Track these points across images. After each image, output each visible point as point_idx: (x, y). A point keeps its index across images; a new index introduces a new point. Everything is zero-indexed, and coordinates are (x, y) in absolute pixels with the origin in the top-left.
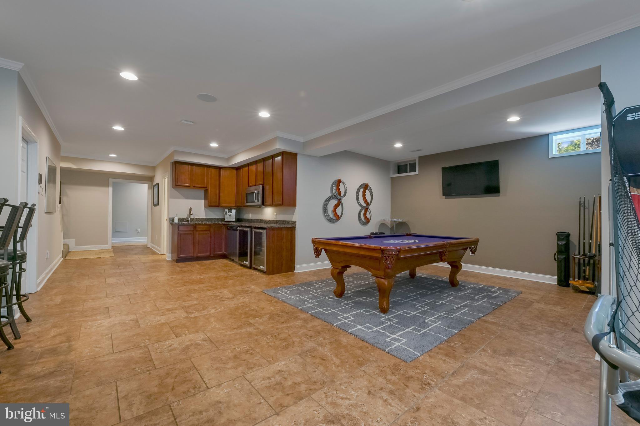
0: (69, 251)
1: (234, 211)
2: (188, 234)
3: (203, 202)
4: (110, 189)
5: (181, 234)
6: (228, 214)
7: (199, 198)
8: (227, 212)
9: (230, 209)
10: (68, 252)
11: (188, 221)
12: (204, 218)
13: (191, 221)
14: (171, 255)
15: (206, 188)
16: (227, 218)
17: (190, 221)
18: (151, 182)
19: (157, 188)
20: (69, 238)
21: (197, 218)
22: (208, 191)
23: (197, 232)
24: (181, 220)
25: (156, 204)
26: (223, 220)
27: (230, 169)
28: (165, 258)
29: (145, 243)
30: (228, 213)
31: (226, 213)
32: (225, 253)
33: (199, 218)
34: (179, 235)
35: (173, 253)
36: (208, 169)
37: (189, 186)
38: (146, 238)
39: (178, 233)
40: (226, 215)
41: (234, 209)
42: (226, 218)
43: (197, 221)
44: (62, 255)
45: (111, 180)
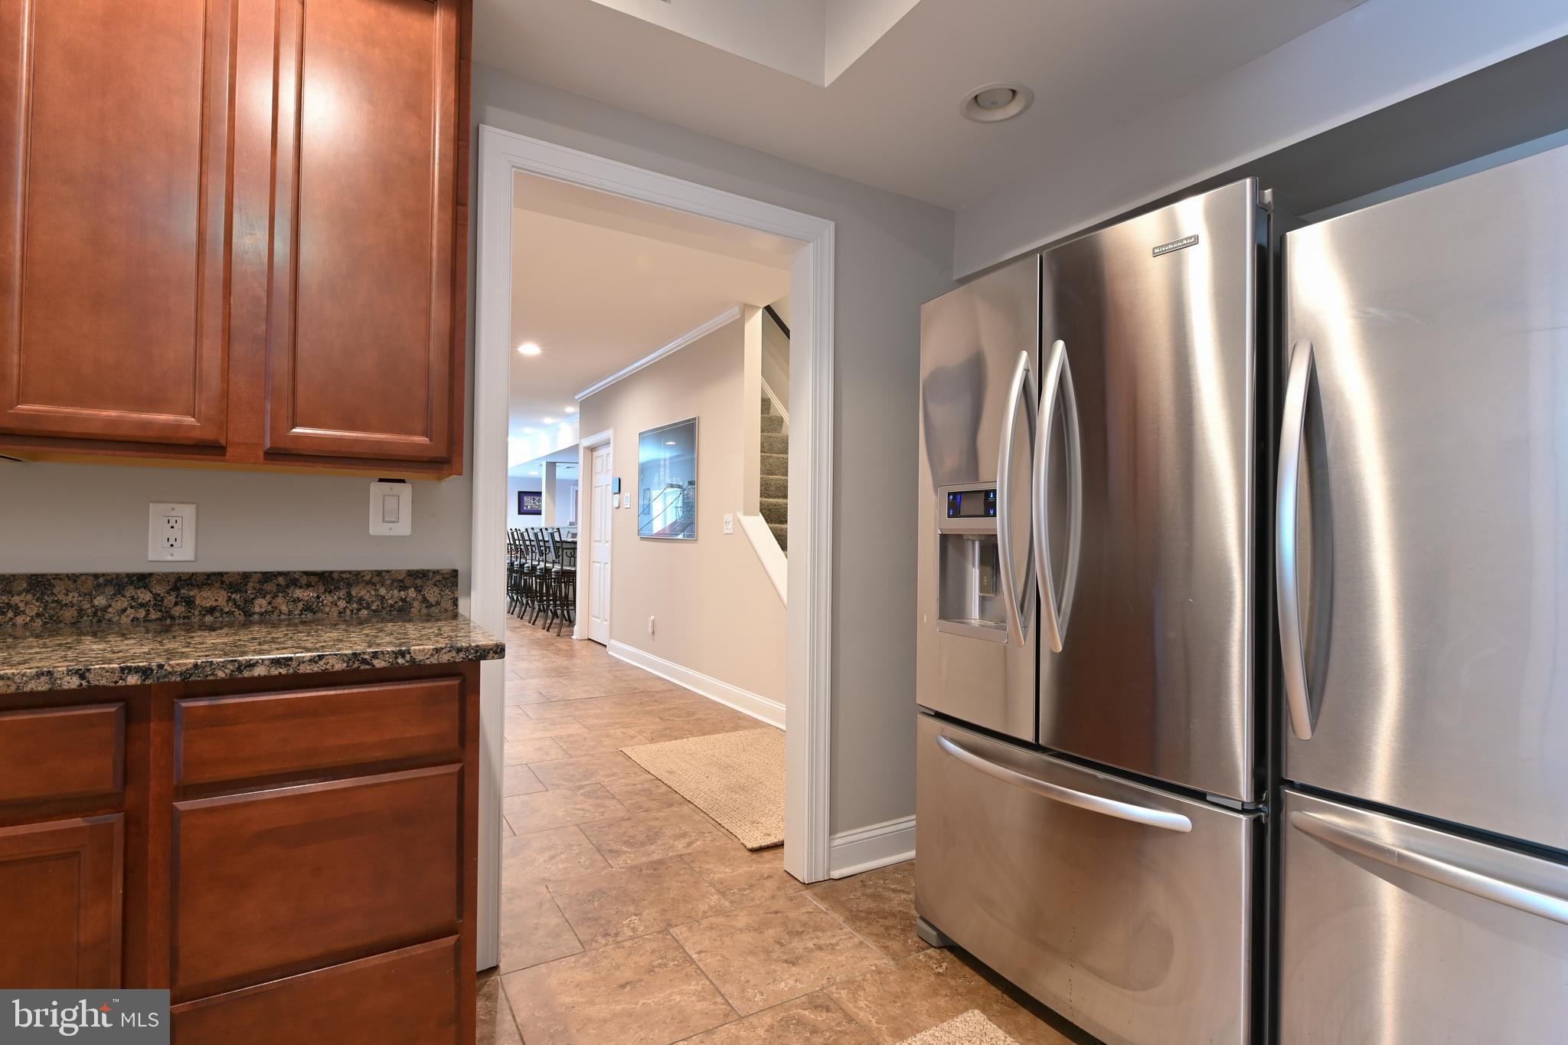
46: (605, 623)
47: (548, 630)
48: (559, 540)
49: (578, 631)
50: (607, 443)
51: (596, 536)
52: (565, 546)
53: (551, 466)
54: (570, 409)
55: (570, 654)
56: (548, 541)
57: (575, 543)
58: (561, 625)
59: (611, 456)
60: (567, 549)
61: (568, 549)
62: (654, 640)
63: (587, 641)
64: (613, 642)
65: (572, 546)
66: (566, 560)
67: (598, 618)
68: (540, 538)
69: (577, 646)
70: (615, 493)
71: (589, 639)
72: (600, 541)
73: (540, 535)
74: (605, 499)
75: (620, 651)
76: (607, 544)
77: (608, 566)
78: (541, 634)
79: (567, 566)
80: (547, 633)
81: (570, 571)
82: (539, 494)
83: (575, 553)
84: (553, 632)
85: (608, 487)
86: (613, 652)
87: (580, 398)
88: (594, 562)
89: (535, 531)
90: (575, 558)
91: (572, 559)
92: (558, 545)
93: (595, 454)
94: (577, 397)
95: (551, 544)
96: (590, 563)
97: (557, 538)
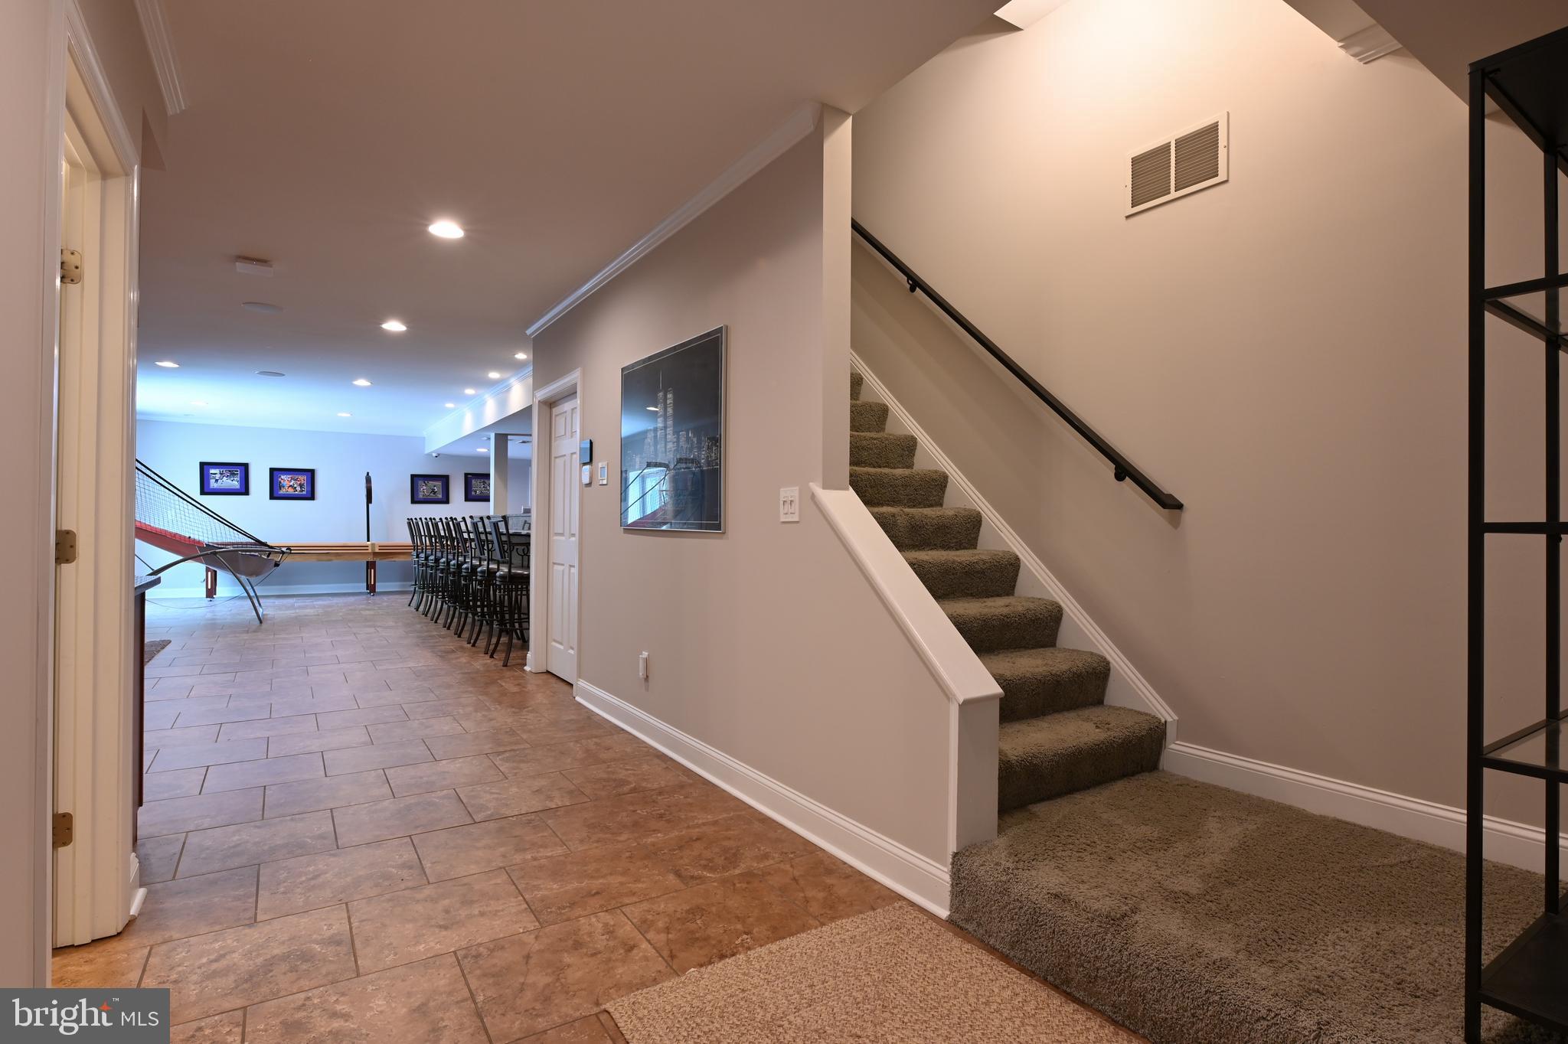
46: (571, 652)
47: (492, 657)
48: (504, 531)
49: (533, 661)
50: (571, 393)
51: (557, 527)
52: (514, 540)
53: (502, 440)
54: (521, 356)
55: (519, 703)
56: (490, 533)
57: (528, 536)
58: (510, 646)
59: (578, 411)
60: (516, 546)
61: (518, 544)
62: (647, 689)
63: (545, 676)
64: (582, 683)
65: (523, 540)
66: (516, 559)
67: (561, 644)
68: (481, 529)
69: (532, 685)
70: (585, 464)
71: (548, 672)
72: (562, 534)
73: (480, 525)
74: (571, 475)
75: (593, 697)
76: (573, 539)
77: (575, 571)
78: (482, 662)
79: (517, 568)
80: (489, 661)
81: (522, 575)
82: (487, 476)
83: (529, 550)
84: (497, 662)
85: (574, 456)
86: (582, 697)
87: (533, 333)
88: (554, 563)
89: (475, 520)
90: (529, 556)
91: (526, 558)
92: (504, 538)
93: (555, 411)
94: (529, 332)
95: (493, 537)
96: (549, 564)
97: (503, 529)
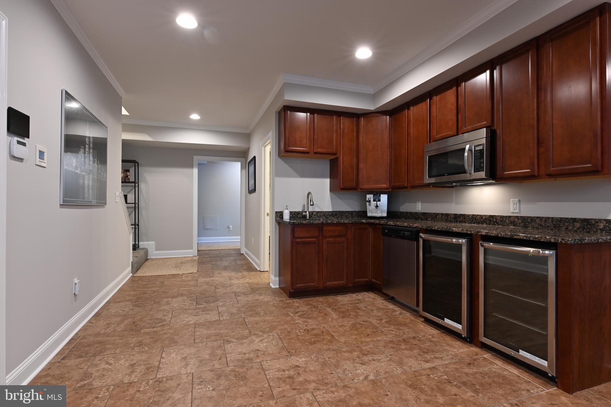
0: (148, 258)
1: (384, 198)
2: (309, 243)
3: (327, 182)
4: (195, 171)
5: (298, 243)
6: (373, 203)
7: (321, 176)
8: (372, 200)
9: (377, 194)
10: (147, 260)
11: (305, 216)
12: (330, 212)
13: (310, 217)
14: (277, 279)
15: (336, 154)
16: (372, 212)
17: (308, 217)
18: (245, 159)
19: (253, 166)
20: (148, 241)
21: (318, 212)
22: (339, 160)
23: (324, 240)
24: (293, 215)
25: (252, 191)
26: (363, 214)
27: (378, 115)
28: (267, 281)
29: (237, 246)
30: (374, 201)
31: (369, 201)
32: (373, 280)
33: (321, 212)
34: (294, 244)
35: (280, 274)
36: (339, 118)
37: (308, 153)
38: (239, 237)
39: (292, 241)
40: (370, 205)
41: (384, 193)
42: (370, 212)
43: (318, 217)
44: (131, 268)
45: (197, 159)
